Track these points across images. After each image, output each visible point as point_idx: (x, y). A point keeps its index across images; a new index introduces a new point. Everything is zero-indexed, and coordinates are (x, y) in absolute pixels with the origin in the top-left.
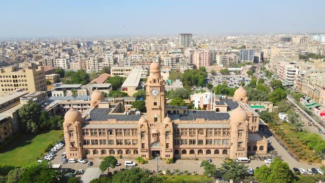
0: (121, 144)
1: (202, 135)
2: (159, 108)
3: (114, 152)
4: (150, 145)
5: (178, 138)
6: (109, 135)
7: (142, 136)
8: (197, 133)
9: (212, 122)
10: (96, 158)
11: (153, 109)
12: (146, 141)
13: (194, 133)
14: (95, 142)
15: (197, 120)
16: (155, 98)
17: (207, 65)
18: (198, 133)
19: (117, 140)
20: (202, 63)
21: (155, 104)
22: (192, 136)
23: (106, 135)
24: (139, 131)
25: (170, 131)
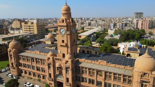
0: (40, 70)
1: (101, 77)
2: (65, 45)
3: (40, 76)
4: (56, 76)
5: (79, 75)
6: (33, 62)
7: (49, 67)
8: (95, 74)
9: (113, 65)
10: (26, 77)
11: (61, 46)
12: (52, 72)
13: (93, 73)
14: (25, 66)
15: (99, 62)
16: (63, 36)
17: (147, 28)
18: (97, 74)
19: (37, 67)
20: (143, 27)
21: (63, 41)
22: (91, 76)
23: (31, 61)
24: (46, 62)
25: (69, 67)
